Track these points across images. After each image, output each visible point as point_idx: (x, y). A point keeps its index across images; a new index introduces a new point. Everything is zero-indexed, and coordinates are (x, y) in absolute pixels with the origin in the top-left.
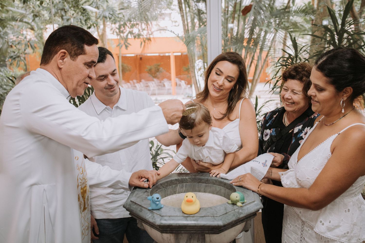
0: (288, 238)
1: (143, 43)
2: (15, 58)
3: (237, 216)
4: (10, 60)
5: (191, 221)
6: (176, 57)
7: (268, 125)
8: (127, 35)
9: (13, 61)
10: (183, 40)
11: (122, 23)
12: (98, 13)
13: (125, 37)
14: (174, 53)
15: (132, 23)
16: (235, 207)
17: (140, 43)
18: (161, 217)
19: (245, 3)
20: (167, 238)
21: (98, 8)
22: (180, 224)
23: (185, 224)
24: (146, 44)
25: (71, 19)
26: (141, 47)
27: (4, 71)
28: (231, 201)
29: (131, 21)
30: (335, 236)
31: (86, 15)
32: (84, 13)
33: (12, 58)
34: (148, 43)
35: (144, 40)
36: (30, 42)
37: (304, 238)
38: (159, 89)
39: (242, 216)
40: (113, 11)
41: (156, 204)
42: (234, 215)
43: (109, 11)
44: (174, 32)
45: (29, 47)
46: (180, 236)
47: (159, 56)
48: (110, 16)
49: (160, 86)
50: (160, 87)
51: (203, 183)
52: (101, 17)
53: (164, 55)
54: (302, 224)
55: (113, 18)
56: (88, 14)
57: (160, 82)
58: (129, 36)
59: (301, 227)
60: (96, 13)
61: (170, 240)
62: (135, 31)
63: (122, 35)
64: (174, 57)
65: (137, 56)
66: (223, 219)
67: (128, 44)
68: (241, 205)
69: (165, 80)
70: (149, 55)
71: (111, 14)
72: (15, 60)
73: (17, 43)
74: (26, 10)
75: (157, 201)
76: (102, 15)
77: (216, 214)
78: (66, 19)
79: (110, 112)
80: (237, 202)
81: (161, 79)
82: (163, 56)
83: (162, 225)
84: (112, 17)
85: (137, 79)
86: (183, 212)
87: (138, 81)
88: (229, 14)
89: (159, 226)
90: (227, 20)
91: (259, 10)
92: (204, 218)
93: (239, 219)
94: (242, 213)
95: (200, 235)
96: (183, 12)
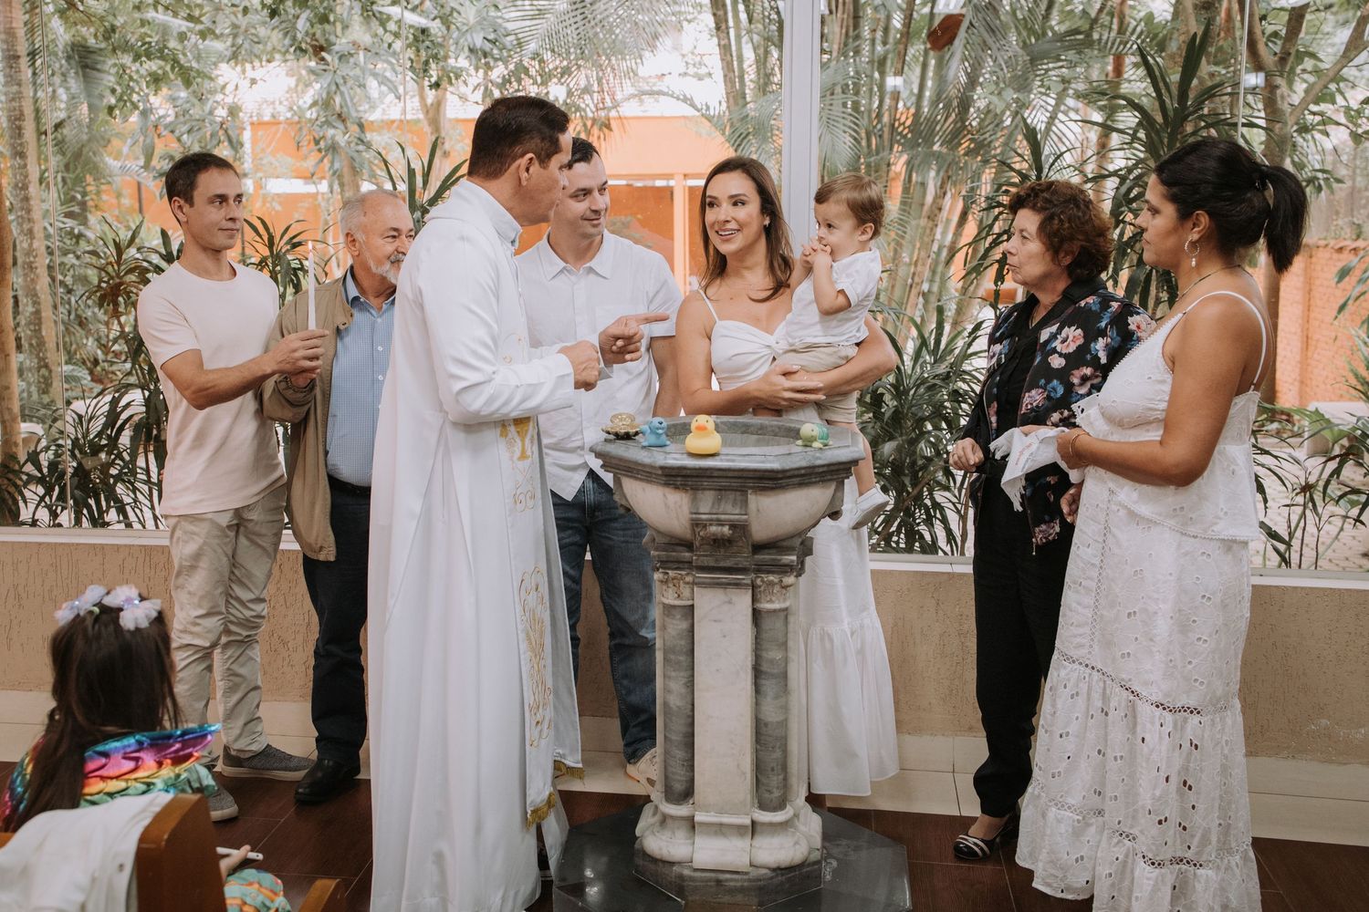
6: (693, 193)
7: (998, 334)
10: (721, 131)
11: (512, 66)
14: (686, 177)
16: (808, 449)
19: (945, 6)
20: (676, 503)
22: (702, 466)
23: (711, 466)
25: (356, 54)
28: (803, 441)
29: (545, 62)
30: (1154, 513)
35: (586, 126)
37: (1110, 529)
39: (819, 462)
40: (495, 31)
41: (657, 433)
43: (486, 29)
44: (692, 101)
47: (628, 185)
48: (488, 46)
51: (752, 434)
53: (649, 183)
54: (1108, 501)
55: (493, 52)
61: (680, 507)
66: (781, 460)
68: (821, 446)
71: (490, 41)
75: (660, 429)
79: (573, 278)
80: (812, 442)
82: (645, 189)
83: (668, 465)
84: (490, 49)
88: (891, 40)
89: (662, 468)
90: (881, 64)
91: (986, 35)
92: (747, 458)
93: (814, 467)
94: (820, 458)
95: (738, 493)
96: (728, 33)
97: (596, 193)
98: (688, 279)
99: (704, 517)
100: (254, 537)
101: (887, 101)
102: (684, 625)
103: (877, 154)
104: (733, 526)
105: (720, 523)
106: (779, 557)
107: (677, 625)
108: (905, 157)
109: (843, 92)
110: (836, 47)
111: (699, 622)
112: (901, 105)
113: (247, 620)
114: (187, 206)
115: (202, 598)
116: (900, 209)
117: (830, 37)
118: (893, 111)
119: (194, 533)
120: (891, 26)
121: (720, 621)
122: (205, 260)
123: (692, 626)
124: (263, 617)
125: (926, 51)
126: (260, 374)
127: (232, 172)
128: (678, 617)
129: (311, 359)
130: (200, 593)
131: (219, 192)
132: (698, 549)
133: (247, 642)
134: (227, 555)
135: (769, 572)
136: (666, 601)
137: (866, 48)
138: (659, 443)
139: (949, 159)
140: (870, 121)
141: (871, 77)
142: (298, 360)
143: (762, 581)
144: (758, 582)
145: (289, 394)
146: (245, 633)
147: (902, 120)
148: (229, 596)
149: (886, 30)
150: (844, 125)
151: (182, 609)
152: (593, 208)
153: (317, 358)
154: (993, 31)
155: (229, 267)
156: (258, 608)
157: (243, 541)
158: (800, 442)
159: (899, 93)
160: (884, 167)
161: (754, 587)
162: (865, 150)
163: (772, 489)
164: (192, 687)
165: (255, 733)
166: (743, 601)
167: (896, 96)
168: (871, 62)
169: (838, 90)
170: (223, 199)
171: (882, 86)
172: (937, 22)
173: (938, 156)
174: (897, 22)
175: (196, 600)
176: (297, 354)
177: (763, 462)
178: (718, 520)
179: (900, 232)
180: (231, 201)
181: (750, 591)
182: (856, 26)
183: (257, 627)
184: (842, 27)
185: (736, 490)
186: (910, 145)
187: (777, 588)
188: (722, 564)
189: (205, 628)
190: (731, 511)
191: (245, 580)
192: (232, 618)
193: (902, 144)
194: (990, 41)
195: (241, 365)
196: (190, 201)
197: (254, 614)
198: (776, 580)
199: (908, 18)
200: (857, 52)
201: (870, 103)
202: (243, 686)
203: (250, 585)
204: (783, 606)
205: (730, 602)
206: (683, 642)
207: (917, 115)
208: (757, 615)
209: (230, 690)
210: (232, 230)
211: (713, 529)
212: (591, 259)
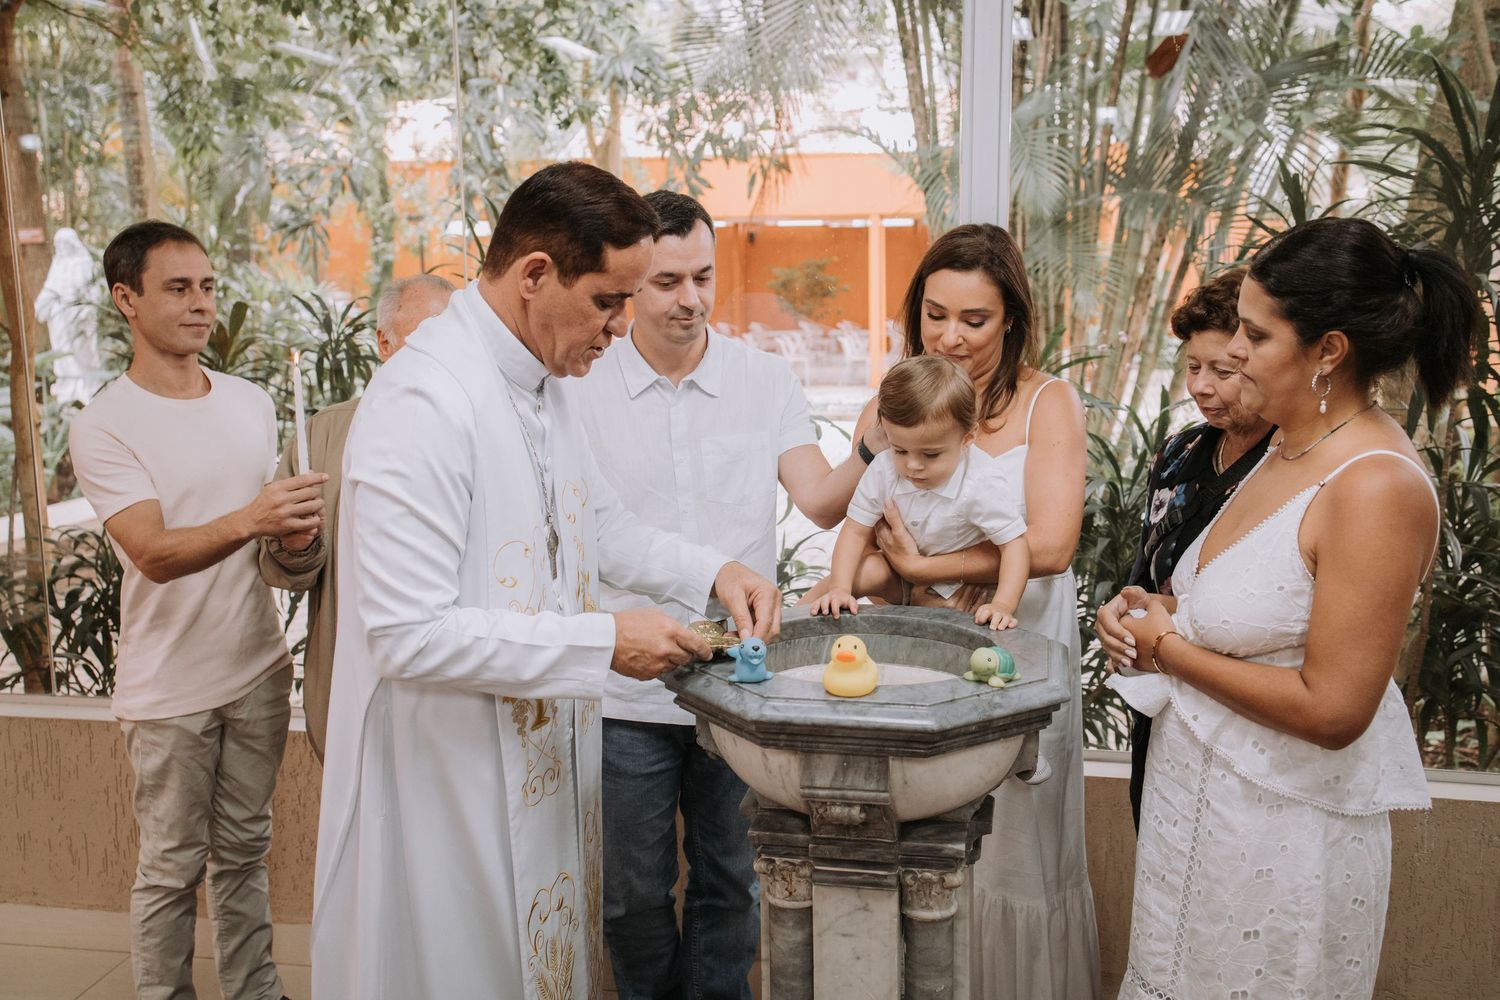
0: (1163, 802)
1: (759, 180)
2: (294, 230)
3: (984, 711)
4: (278, 235)
5: (847, 713)
6: (891, 233)
7: (1165, 474)
8: (700, 149)
9: (289, 240)
10: (912, 171)
11: (682, 101)
12: (593, 63)
13: (691, 155)
14: (882, 217)
15: (722, 98)
16: (983, 688)
17: (747, 179)
18: (761, 701)
19: (1168, 25)
20: (779, 765)
21: (594, 45)
22: (816, 722)
23: (830, 722)
24: (770, 183)
25: (495, 89)
26: (749, 196)
27: (244, 276)
28: (975, 673)
29: (714, 95)
30: (1296, 788)
31: (555, 79)
32: (549, 71)
33: (284, 231)
34: (777, 181)
35: (762, 167)
36: (350, 171)
37: (1208, 802)
38: (817, 362)
39: (999, 712)
40: (649, 60)
41: (750, 664)
42: (975, 708)
43: (635, 57)
44: (878, 137)
45: (343, 189)
46: (816, 760)
47: (825, 227)
48: (639, 77)
49: (822, 348)
50: (822, 354)
52: (607, 80)
53: (846, 224)
54: (1205, 760)
55: (648, 84)
56: (561, 71)
57: (825, 336)
58: (708, 150)
59: (1200, 770)
60: (586, 62)
62: (733, 128)
63: (679, 145)
64: (884, 233)
65: (736, 226)
66: (939, 714)
67: (703, 181)
68: (1002, 684)
69: (845, 325)
70: (782, 223)
71: (642, 71)
72: (295, 239)
73: (304, 174)
74: (340, 54)
75: (755, 657)
76: (610, 72)
77: (923, 700)
78: (477, 87)
80: (989, 676)
81: (828, 321)
82: (840, 231)
83: (764, 719)
84: (644, 81)
85: (731, 321)
86: (828, 692)
87: (736, 328)
88: (1103, 66)
89: (756, 722)
90: (1092, 94)
91: (1213, 57)
92: (886, 709)
93: (991, 721)
94: (1000, 706)
95: (873, 760)
96: (918, 62)
97: (689, 283)
98: (885, 323)
99: (821, 793)
100: (247, 741)
101: (1098, 134)
102: (798, 936)
103: (1086, 196)
104: (866, 807)
105: (848, 803)
106: (940, 846)
107: (789, 936)
108: (1117, 200)
109: (1048, 125)
110: (1040, 75)
111: (820, 935)
112: (1113, 140)
113: (243, 845)
114: (135, 294)
115: (172, 827)
116: (1112, 260)
117: (1034, 64)
118: (1105, 146)
119: (155, 744)
120: (1103, 51)
121: (851, 935)
122: (165, 367)
123: (811, 936)
124: (267, 839)
125: (1143, 78)
126: (233, 537)
127: (195, 247)
128: (791, 924)
129: (302, 516)
130: (170, 820)
131: (178, 275)
132: (818, 829)
133: (247, 872)
134: (205, 769)
135: (924, 865)
136: (773, 901)
137: (1074, 78)
138: (754, 677)
139: (1168, 201)
140: (1079, 159)
141: (1080, 109)
142: (283, 518)
143: (915, 879)
144: (908, 879)
145: (283, 557)
146: (242, 861)
147: (1115, 158)
148: (213, 817)
149: (1097, 57)
150: (1050, 162)
151: (148, 838)
152: (682, 303)
153: (313, 514)
154: (1222, 51)
155: (201, 377)
156: (258, 828)
157: (231, 746)
158: (970, 675)
159: (1112, 126)
160: (1094, 213)
161: (902, 889)
162: (1073, 192)
163: (925, 756)
164: (164, 940)
165: (263, 984)
166: (887, 908)
167: (1108, 130)
168: (1080, 91)
169: (1042, 123)
170: (183, 285)
171: (1092, 120)
172: (1156, 45)
173: (1156, 200)
174: (1111, 44)
175: (164, 829)
176: (282, 511)
177: (912, 717)
178: (843, 797)
179: (1112, 287)
180: (196, 286)
181: (896, 896)
182: (1063, 50)
183: (261, 850)
184: (1047, 52)
185: (869, 756)
186: (1124, 186)
187: (936, 889)
188: (851, 857)
189: (178, 864)
190: (862, 786)
191: (237, 795)
192: (223, 843)
193: (1116, 186)
194: (1218, 64)
195: (208, 525)
196: (138, 287)
197: (252, 836)
198: (935, 878)
199: (1124, 42)
200: (1064, 78)
201: (1079, 138)
202: (245, 926)
203: (246, 802)
204: (946, 913)
205: (865, 909)
206: (798, 961)
207: (1131, 152)
208: (906, 925)
209: (226, 933)
210: (200, 325)
211: (837, 811)
212: (692, 370)
